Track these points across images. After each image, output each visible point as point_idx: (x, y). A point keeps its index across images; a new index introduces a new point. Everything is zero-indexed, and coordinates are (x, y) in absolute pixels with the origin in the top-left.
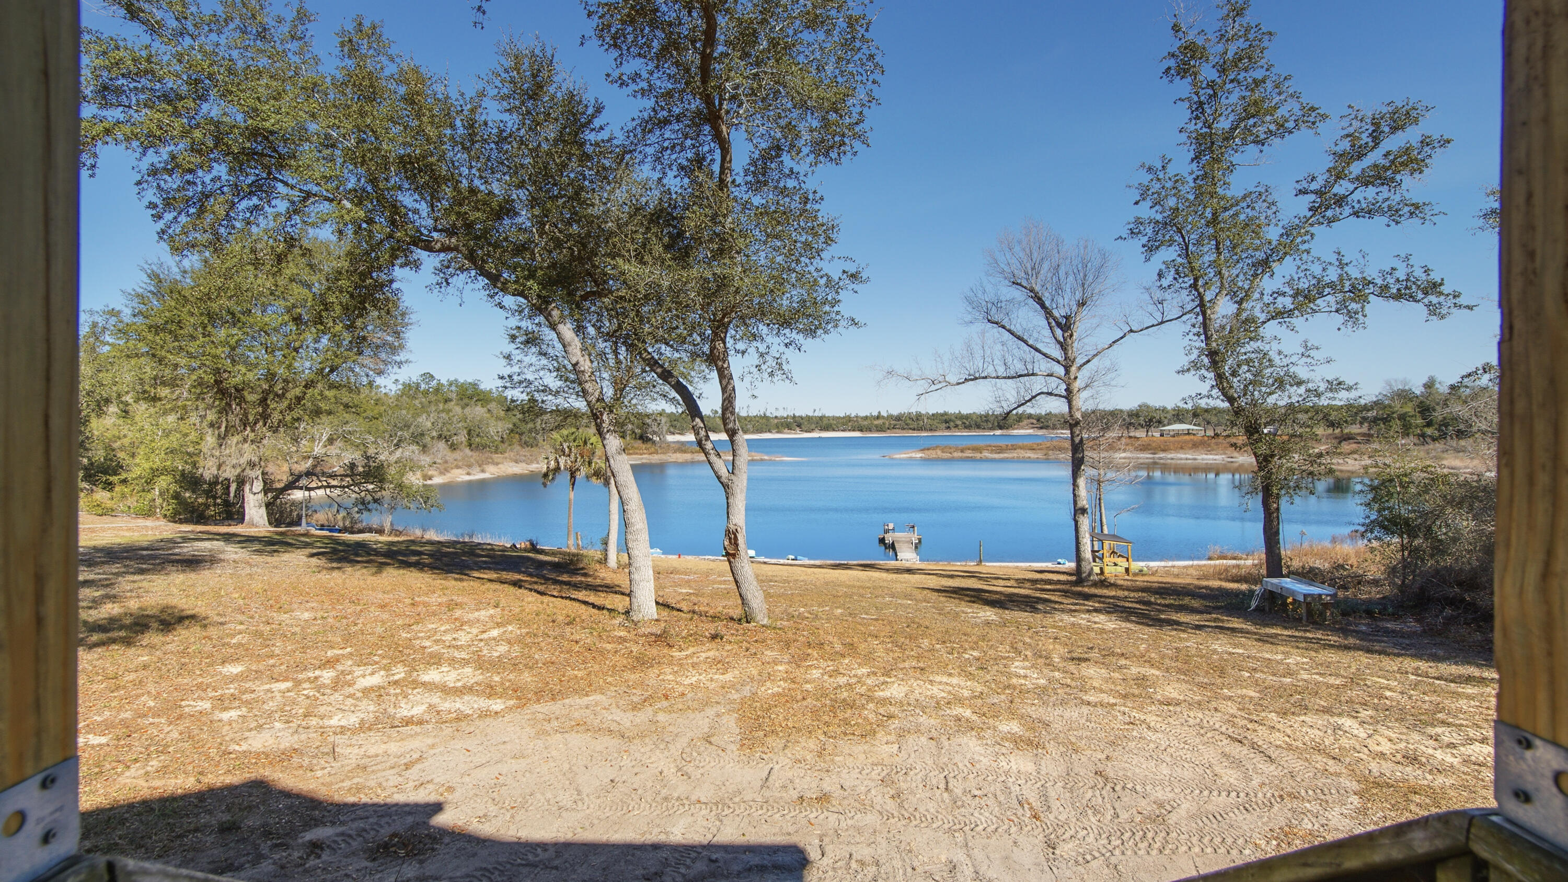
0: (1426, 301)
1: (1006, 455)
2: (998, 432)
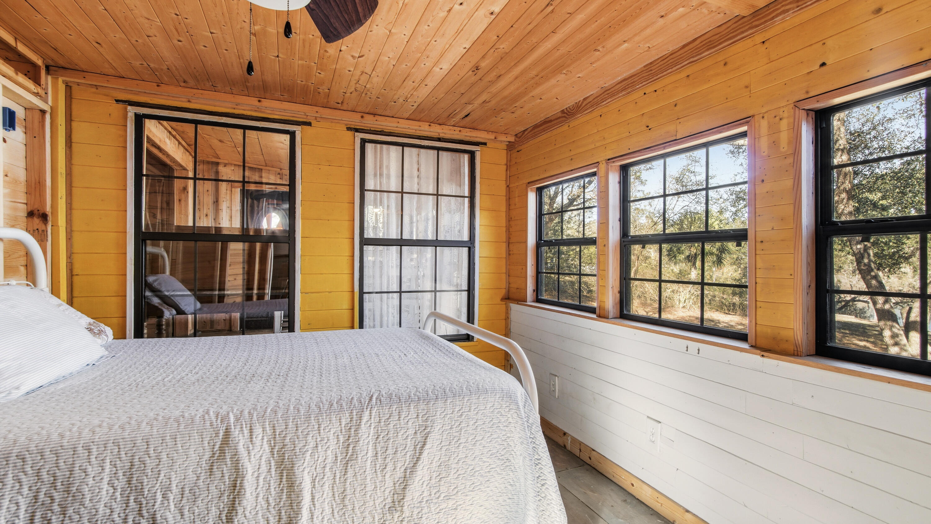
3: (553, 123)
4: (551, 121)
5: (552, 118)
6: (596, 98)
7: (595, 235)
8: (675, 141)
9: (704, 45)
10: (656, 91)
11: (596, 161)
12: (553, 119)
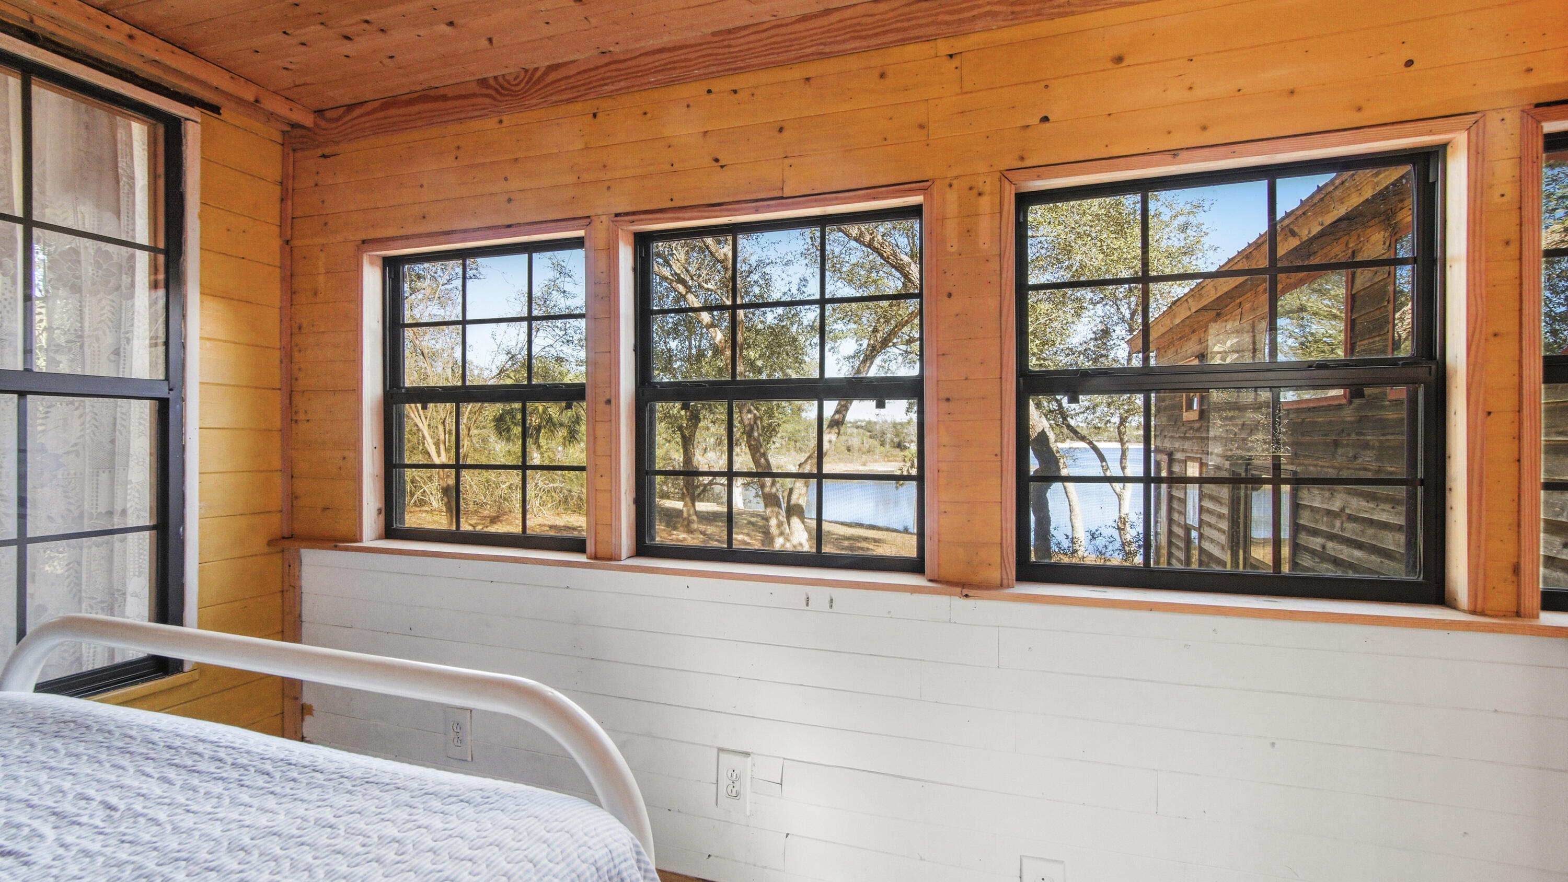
3: (449, 104)
4: (445, 98)
5: (450, 92)
6: (585, 71)
7: (582, 380)
8: (781, 200)
9: (846, 27)
10: (735, 92)
11: (580, 214)
12: (450, 94)
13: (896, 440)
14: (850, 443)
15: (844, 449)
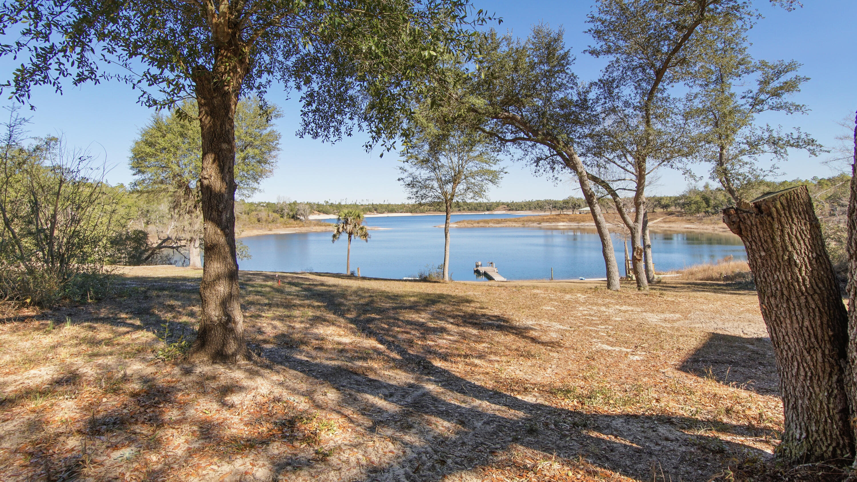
0: (808, 148)
1: (502, 225)
2: (487, 213)
13: (291, 213)
14: (260, 216)
15: (255, 220)
